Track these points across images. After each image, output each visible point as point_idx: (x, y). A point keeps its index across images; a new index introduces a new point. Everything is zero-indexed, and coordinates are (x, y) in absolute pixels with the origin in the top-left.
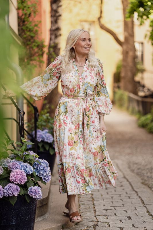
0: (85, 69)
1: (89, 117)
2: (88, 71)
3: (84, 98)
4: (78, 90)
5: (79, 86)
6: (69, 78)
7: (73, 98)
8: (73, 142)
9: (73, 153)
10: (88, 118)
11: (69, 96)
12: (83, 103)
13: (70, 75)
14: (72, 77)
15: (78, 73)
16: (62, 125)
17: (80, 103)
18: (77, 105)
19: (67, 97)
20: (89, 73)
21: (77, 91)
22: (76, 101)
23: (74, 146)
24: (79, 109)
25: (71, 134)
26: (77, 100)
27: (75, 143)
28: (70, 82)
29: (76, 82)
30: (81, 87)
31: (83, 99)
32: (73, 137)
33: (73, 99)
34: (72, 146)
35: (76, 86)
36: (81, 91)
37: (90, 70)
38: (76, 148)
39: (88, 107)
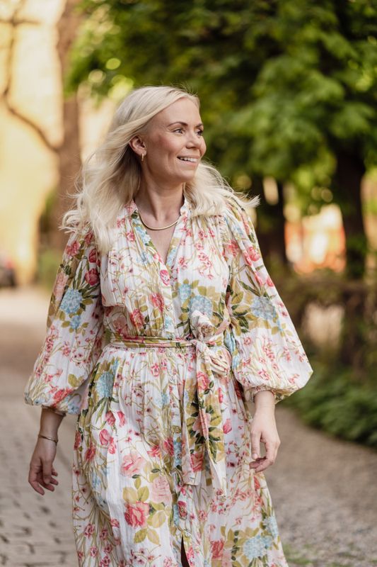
0: (179, 234)
1: (212, 412)
2: (189, 239)
3: (182, 342)
4: (159, 316)
5: (158, 300)
6: (121, 278)
7: (142, 346)
8: (146, 509)
9: (146, 555)
10: (209, 415)
11: (127, 338)
12: (180, 361)
13: (122, 267)
14: (131, 271)
15: (154, 252)
16: (95, 450)
17: (169, 364)
18: (159, 369)
19: (122, 343)
20: (194, 249)
21: (151, 318)
22: (153, 356)
23: (150, 524)
24: (164, 386)
25: (133, 477)
26: (155, 353)
27: (152, 510)
28: (126, 292)
29: (145, 289)
30: (167, 301)
31: (179, 346)
32: (146, 489)
33: (143, 350)
34: (141, 524)
35: (148, 303)
36: (168, 318)
37: (196, 236)
38: (158, 530)
39: (204, 373)
